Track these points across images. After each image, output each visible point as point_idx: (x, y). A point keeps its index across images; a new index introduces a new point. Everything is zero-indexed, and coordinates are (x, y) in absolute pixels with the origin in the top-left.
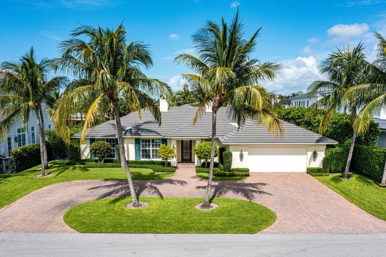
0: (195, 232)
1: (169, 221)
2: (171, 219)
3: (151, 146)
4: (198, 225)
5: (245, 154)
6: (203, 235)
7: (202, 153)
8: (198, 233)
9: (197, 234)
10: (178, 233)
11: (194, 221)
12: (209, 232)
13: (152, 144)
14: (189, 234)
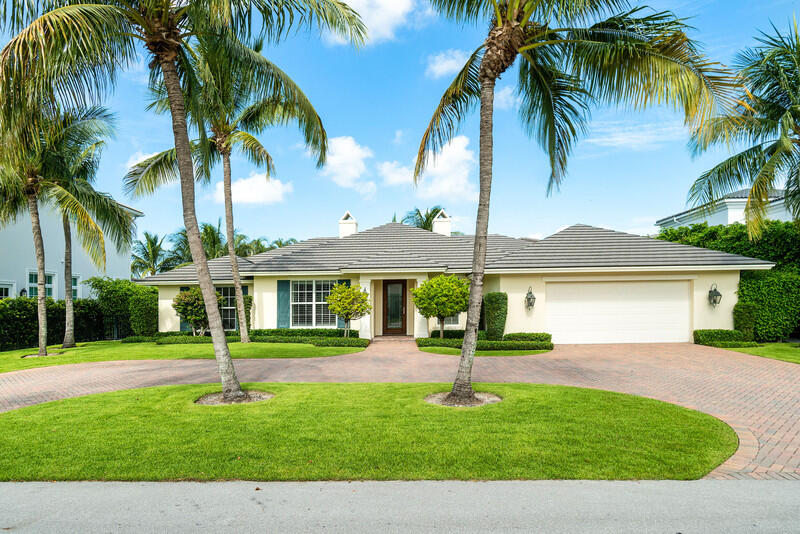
0: (434, 474)
1: (331, 436)
2: (339, 429)
3: (314, 295)
4: (445, 446)
5: (539, 296)
6: (471, 483)
7: (432, 299)
8: (449, 479)
9: (447, 484)
10: (361, 479)
11: (426, 435)
12: (496, 474)
13: (317, 293)
14: (408, 480)
